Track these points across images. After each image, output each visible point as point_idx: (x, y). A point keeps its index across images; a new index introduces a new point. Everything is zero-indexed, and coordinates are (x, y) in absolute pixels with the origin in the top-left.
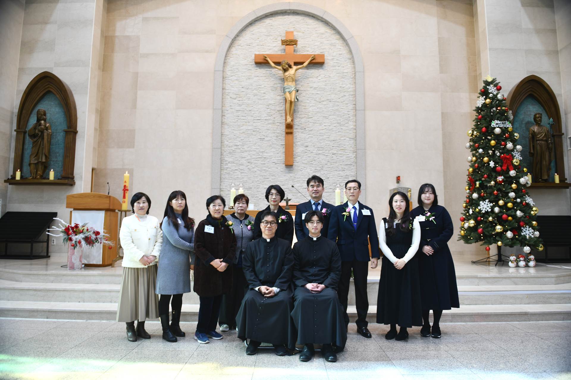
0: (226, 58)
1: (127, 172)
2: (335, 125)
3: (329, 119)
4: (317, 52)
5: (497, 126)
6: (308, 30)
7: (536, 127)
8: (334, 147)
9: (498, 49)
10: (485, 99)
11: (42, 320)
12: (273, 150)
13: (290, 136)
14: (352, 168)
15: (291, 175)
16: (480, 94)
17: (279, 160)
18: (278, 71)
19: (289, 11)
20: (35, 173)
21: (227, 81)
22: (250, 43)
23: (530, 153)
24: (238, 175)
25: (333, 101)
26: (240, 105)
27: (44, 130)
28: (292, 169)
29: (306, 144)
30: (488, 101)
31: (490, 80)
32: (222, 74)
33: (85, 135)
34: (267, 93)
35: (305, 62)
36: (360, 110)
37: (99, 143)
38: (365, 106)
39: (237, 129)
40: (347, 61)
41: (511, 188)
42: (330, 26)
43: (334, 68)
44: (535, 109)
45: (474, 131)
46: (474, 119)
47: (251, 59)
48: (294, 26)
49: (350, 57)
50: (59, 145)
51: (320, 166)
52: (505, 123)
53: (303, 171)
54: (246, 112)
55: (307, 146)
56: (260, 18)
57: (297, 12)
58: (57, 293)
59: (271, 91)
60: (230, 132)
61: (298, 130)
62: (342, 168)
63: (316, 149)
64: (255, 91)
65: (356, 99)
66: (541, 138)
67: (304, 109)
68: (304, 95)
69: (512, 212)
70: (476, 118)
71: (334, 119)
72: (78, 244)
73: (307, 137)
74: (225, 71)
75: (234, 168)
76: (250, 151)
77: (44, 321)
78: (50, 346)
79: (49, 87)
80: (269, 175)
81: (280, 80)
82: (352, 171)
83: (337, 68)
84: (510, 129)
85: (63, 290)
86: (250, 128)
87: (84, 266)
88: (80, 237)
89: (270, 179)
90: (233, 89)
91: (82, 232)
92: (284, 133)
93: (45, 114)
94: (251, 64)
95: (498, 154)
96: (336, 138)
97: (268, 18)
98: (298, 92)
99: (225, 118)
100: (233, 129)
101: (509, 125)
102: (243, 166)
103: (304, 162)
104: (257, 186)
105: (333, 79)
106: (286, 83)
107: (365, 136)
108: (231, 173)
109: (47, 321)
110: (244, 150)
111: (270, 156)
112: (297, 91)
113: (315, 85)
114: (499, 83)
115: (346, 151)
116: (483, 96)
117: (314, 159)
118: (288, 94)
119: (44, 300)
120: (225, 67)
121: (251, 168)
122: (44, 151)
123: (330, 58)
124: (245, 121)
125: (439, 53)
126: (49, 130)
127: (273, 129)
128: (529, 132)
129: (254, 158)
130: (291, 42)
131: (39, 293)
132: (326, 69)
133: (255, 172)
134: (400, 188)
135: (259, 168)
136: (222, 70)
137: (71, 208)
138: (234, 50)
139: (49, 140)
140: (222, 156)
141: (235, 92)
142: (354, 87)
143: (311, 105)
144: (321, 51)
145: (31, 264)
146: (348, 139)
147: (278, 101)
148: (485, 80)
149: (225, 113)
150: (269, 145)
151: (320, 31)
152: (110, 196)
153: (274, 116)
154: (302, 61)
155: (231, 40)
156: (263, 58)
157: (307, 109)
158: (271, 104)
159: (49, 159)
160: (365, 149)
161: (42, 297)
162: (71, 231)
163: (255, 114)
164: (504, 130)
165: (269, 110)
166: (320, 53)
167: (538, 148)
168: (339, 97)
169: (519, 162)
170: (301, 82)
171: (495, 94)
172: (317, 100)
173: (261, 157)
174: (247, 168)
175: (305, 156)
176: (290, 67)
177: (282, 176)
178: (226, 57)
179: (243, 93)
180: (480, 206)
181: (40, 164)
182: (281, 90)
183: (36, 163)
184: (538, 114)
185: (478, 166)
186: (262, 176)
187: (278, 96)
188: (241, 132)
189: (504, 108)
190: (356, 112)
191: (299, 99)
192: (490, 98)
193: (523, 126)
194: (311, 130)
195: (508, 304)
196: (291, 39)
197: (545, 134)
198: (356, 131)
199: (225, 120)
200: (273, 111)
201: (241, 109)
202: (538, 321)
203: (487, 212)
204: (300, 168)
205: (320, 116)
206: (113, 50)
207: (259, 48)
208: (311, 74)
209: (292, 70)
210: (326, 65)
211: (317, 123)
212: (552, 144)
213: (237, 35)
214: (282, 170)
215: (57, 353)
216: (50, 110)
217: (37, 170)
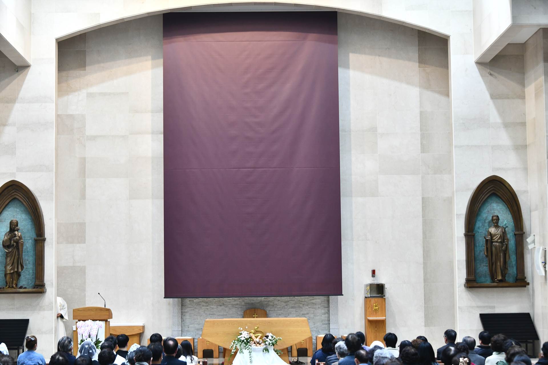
7: (493, 229)
9: (463, 146)
27: (18, 240)
33: (53, 242)
50: (28, 252)
66: (496, 239)
122: (19, 261)
125: (420, 130)
126: (21, 239)
137: (77, 319)
139: (22, 249)
181: (15, 273)
183: (11, 273)
184: (495, 216)
197: (501, 234)
216: (16, 217)
217: (12, 280)
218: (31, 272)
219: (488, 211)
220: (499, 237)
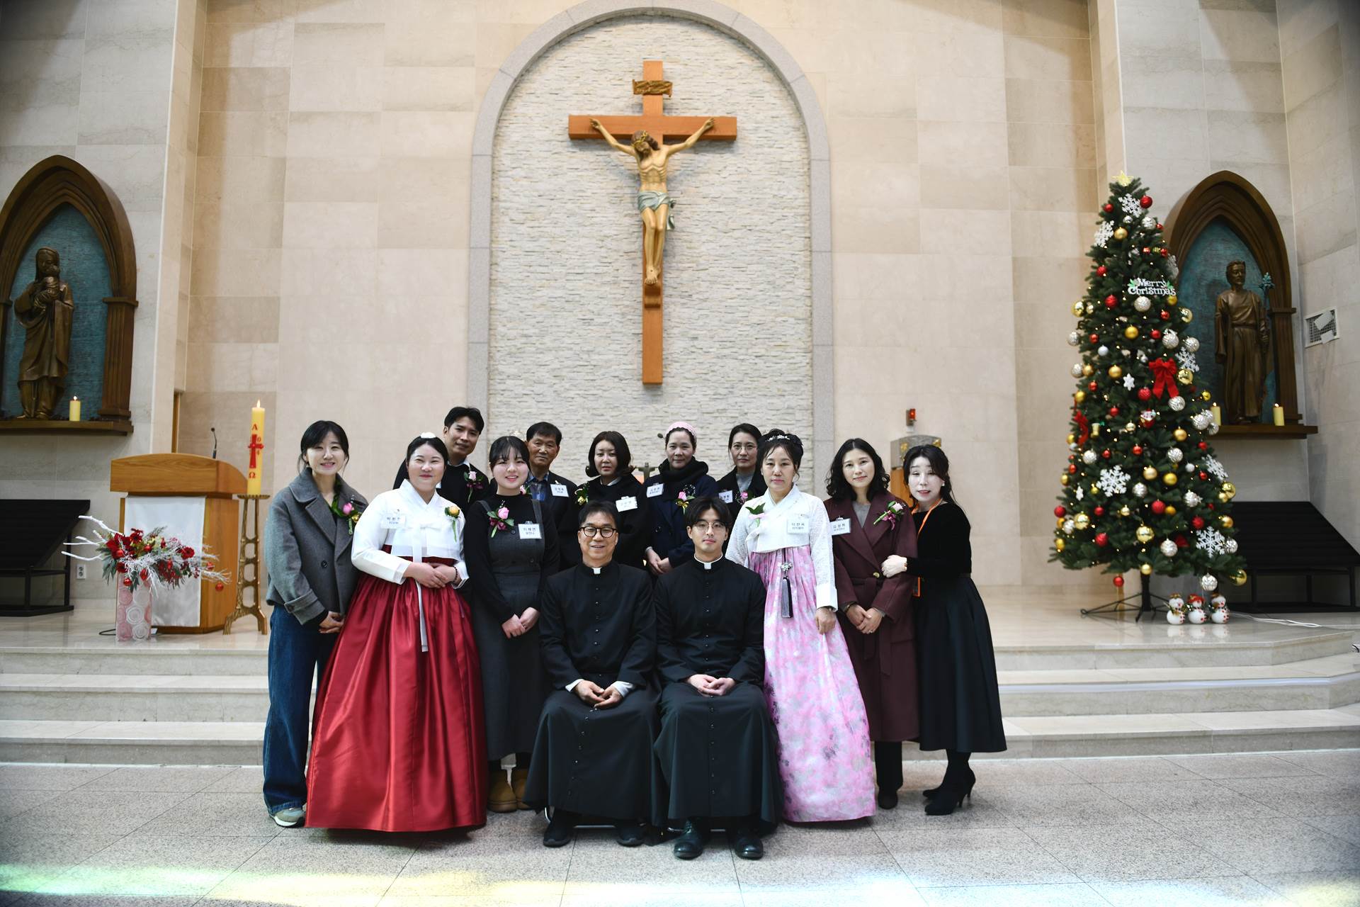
0: (500, 125)
1: (259, 404)
2: (761, 287)
3: (748, 273)
4: (718, 114)
5: (1141, 292)
6: (697, 57)
7: (1233, 295)
8: (761, 340)
9: (1145, 108)
10: (1115, 228)
11: (53, 765)
12: (614, 347)
13: (655, 312)
14: (802, 389)
15: (657, 406)
16: (1101, 215)
17: (630, 372)
18: (625, 157)
19: (652, 13)
20: (33, 405)
21: (502, 179)
22: (556, 89)
23: (1217, 354)
24: (529, 407)
25: (757, 228)
26: (533, 239)
27: (54, 299)
28: (660, 393)
29: (693, 332)
30: (1121, 232)
31: (1125, 182)
32: (490, 163)
33: (155, 312)
34: (597, 209)
35: (689, 136)
36: (821, 252)
37: (191, 329)
38: (832, 243)
39: (526, 297)
40: (790, 136)
41: (1174, 438)
42: (749, 48)
43: (759, 150)
44: (1229, 252)
45: (1089, 304)
46: (1088, 275)
47: (560, 127)
48: (664, 49)
49: (797, 125)
50: (91, 335)
51: (726, 385)
52: (1160, 284)
53: (687, 396)
54: (550, 255)
55: (696, 338)
56: (581, 28)
57: (671, 14)
58: (89, 699)
59: (607, 205)
60: (509, 303)
61: (673, 300)
62: (779, 390)
63: (717, 345)
64: (570, 206)
65: (810, 225)
66: (1242, 319)
67: (688, 248)
68: (689, 215)
69: (1174, 495)
70: (1092, 273)
71: (760, 273)
72: (140, 580)
73: (696, 315)
74: (497, 155)
75: (520, 391)
76: (557, 349)
77: (58, 769)
78: (71, 831)
79: (64, 195)
80: (604, 406)
81: (631, 178)
82: (804, 397)
83: (766, 150)
84: (1172, 299)
85: (104, 691)
86: (559, 293)
87: (157, 632)
88: (145, 561)
89: (608, 417)
90: (517, 199)
91: (150, 550)
92: (641, 307)
93: (56, 261)
94: (560, 138)
95: (1144, 358)
96: (764, 318)
97: (601, 29)
98: (674, 209)
99: (499, 269)
100: (519, 295)
101: (1169, 291)
102: (542, 386)
103: (687, 375)
104: (578, 433)
105: (758, 177)
106: (644, 187)
107: (832, 315)
108: (514, 402)
109: (66, 769)
110: (542, 346)
111: (606, 362)
112: (672, 206)
113: (713, 192)
114: (1148, 189)
115: (790, 350)
116: (1108, 221)
117: (712, 368)
118: (648, 213)
119: (58, 717)
120: (498, 147)
121: (562, 389)
122: (55, 352)
123: (749, 126)
124: (547, 276)
125: (1008, 116)
126: (67, 299)
127: (613, 296)
128: (1216, 305)
129: (568, 367)
130: (657, 86)
131: (45, 699)
132: (740, 151)
133: (570, 399)
134: (914, 436)
135: (580, 390)
136: (490, 152)
137: (122, 490)
138: (518, 106)
139: (67, 324)
140: (492, 362)
141: (522, 207)
142: (807, 195)
143: (704, 238)
144: (729, 109)
145: (27, 629)
146: (792, 320)
147: (626, 228)
148: (1114, 182)
149: (498, 257)
150: (604, 334)
151: (725, 62)
152: (218, 463)
153: (616, 265)
154: (682, 132)
155: (511, 81)
156: (590, 124)
157: (695, 248)
158: (608, 237)
159: (67, 369)
160: (832, 345)
161: (53, 708)
162: (123, 547)
163: (571, 261)
164: (1158, 302)
165: (602, 249)
166: (726, 115)
167: (1237, 340)
168: (771, 221)
169: (1191, 376)
170: (681, 185)
171: (1137, 216)
172: (720, 226)
173: (586, 364)
174: (553, 389)
175: (690, 362)
176: (654, 146)
177: (634, 409)
178: (499, 121)
179: (541, 209)
180: (1101, 481)
181: (45, 383)
182: (633, 203)
183: (34, 382)
184: (1236, 263)
185: (1097, 387)
186: (588, 408)
187: (626, 216)
188: (537, 303)
189: (1156, 250)
190: (811, 255)
191: (676, 224)
192: (1124, 226)
193: (1203, 291)
194: (705, 300)
195: (1163, 711)
196: (657, 79)
197: (1253, 311)
198: (812, 303)
199: (500, 275)
200: (611, 254)
201: (537, 249)
202: (1233, 751)
203: (1116, 496)
204: (678, 390)
205: (727, 265)
206: (223, 104)
207: (578, 101)
208: (705, 164)
209: (659, 155)
210: (739, 143)
211: (720, 283)
212: (1268, 333)
213: (527, 70)
214: (635, 394)
215: (89, 849)
216: (70, 252)
217: (37, 399)
218: (96, 383)
219: (1206, 260)
220: (1249, 313)
